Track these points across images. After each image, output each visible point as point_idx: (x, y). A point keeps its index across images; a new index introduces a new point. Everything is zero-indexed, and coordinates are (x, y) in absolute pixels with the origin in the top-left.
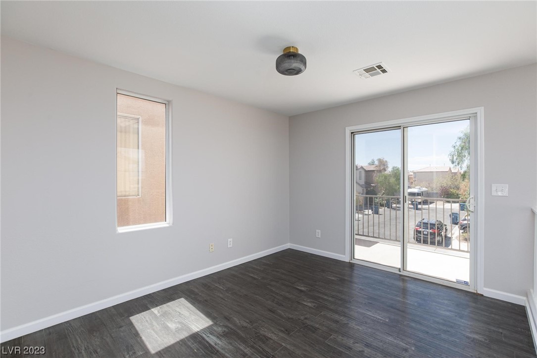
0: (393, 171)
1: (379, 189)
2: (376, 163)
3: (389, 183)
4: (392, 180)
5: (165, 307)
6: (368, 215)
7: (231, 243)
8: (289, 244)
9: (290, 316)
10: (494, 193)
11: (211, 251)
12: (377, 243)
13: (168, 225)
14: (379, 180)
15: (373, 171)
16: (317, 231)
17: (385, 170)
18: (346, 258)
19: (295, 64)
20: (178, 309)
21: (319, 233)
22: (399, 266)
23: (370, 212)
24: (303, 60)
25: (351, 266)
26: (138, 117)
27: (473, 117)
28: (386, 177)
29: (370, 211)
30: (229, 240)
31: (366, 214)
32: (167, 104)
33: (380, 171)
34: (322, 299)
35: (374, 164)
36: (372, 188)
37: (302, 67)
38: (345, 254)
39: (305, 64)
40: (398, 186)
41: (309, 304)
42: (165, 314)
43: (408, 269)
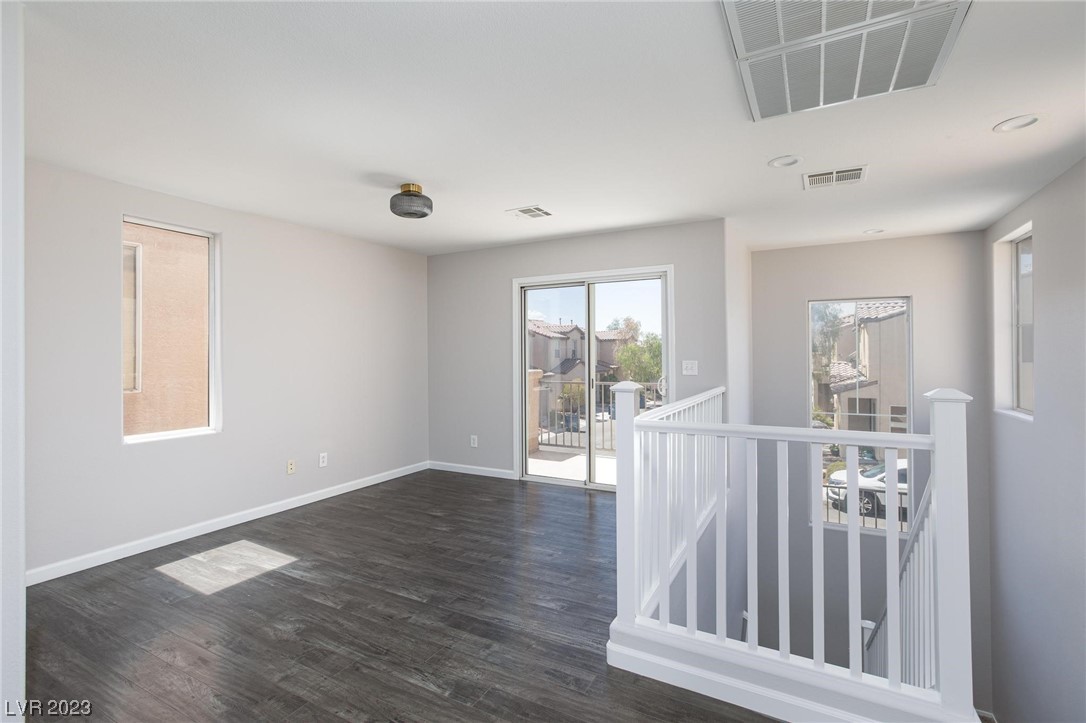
0: (647, 342)
1: (624, 373)
2: (622, 325)
3: (640, 362)
4: (646, 357)
5: (214, 552)
6: (603, 421)
7: (326, 459)
8: (428, 462)
9: (413, 542)
10: (684, 373)
11: (289, 472)
12: (576, 455)
13: (214, 432)
14: (623, 358)
15: (614, 340)
16: (472, 437)
17: (634, 339)
18: (514, 474)
19: (417, 207)
20: (237, 552)
21: (475, 441)
22: (583, 477)
23: (607, 416)
24: (429, 204)
25: (523, 484)
26: (135, 244)
27: (663, 276)
28: (634, 353)
29: (606, 414)
30: (322, 455)
31: (599, 421)
32: (211, 238)
33: (625, 341)
34: (463, 522)
35: (617, 329)
36: (611, 372)
37: (426, 210)
38: (512, 469)
39: (431, 207)
40: (657, 369)
41: (444, 529)
42: (215, 559)
43: (597, 481)
